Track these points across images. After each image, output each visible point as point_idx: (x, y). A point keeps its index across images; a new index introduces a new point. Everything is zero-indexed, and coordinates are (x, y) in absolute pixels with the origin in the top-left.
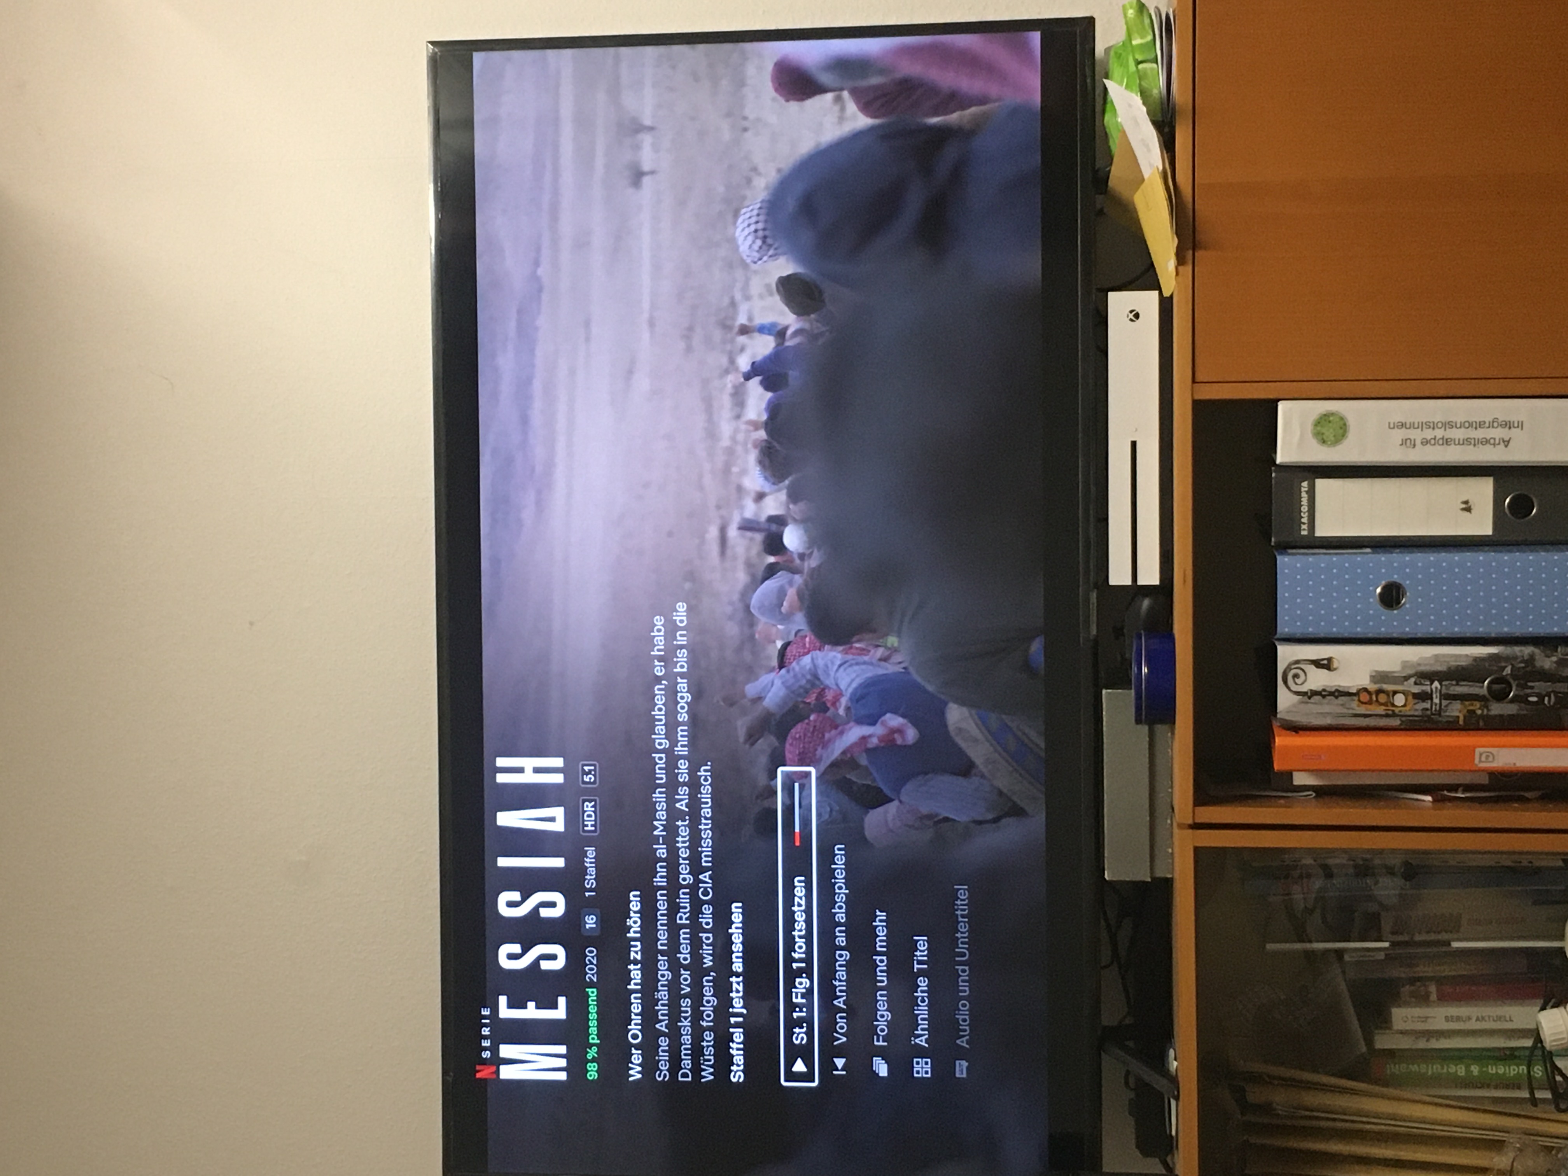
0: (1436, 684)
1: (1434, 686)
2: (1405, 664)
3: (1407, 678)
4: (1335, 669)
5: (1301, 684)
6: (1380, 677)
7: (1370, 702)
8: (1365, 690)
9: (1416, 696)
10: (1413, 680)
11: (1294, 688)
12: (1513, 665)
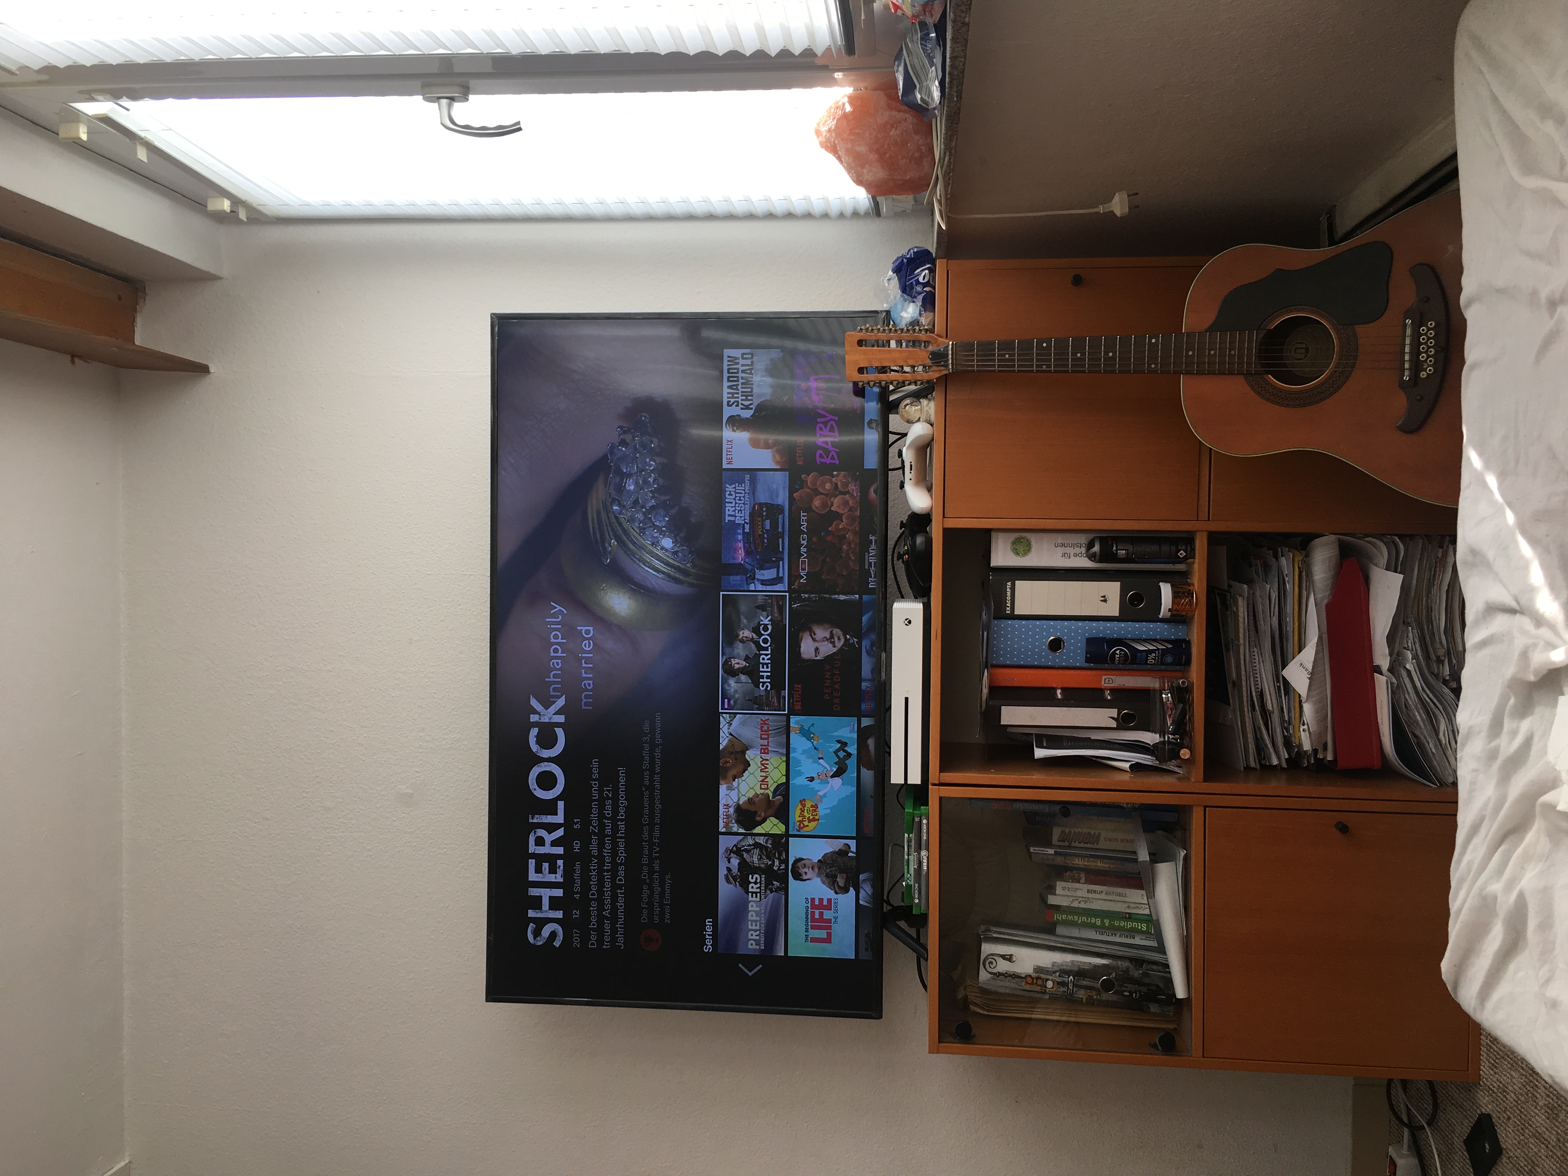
0: (1071, 977)
1: (1070, 979)
2: (1054, 964)
3: (1055, 972)
4: (1014, 962)
5: (994, 968)
6: (1038, 969)
7: (1032, 984)
8: (1030, 976)
9: (1058, 983)
10: (1058, 974)
11: (990, 970)
12: (1116, 972)
